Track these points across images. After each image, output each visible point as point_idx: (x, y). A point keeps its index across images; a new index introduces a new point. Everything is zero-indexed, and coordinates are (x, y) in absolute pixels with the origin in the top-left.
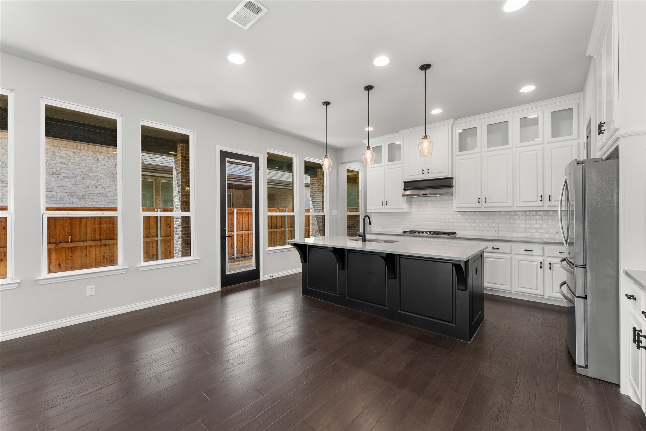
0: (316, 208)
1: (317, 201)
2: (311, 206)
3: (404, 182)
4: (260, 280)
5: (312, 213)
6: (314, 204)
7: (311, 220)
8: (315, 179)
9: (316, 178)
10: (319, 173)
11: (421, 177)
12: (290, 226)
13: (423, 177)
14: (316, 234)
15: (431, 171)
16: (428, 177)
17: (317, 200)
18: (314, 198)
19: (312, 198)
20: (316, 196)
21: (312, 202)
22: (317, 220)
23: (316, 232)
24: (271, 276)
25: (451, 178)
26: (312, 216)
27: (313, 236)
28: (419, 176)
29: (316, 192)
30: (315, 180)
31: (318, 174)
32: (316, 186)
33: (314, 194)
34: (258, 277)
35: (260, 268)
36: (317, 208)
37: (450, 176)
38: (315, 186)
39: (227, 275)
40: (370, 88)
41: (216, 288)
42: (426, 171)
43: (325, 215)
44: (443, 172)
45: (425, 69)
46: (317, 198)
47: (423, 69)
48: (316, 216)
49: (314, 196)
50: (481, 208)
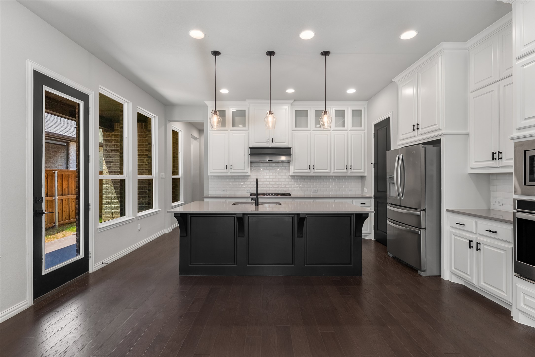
0: (112, 170)
1: (113, 161)
2: (104, 167)
3: (250, 148)
4: (90, 272)
5: (107, 176)
6: (110, 165)
7: (105, 184)
8: (111, 134)
9: (113, 133)
10: (118, 127)
11: (266, 145)
12: (60, 193)
13: (268, 145)
14: (112, 202)
15: (275, 141)
16: (272, 145)
17: (115, 160)
18: (110, 157)
19: (107, 157)
20: (113, 155)
21: (106, 162)
22: (113, 184)
23: (112, 199)
24: (103, 263)
25: (290, 148)
26: (106, 179)
27: (107, 205)
28: (265, 143)
29: (112, 150)
30: (111, 136)
31: (116, 129)
32: (114, 143)
33: (109, 152)
34: (87, 269)
35: (90, 255)
36: (114, 169)
37: (289, 147)
38: (111, 142)
39: (45, 275)
40: (272, 54)
41: (26, 302)
42: (270, 140)
43: (125, 179)
44: (285, 143)
45: (325, 55)
46: (115, 157)
47: (324, 54)
48: (112, 180)
49: (109, 155)
50: (311, 173)
